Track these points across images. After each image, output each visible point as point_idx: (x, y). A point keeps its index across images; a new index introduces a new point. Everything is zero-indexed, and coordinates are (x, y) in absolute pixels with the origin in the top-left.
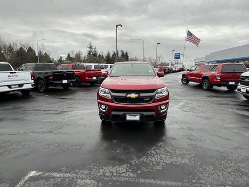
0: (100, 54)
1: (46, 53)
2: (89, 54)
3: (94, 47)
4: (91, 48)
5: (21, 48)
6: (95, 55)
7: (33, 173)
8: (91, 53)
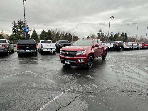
0: (106, 35)
1: (76, 36)
2: (99, 35)
3: (102, 31)
4: (100, 32)
5: (66, 34)
6: (103, 36)
7: (29, 71)
8: (100, 35)
